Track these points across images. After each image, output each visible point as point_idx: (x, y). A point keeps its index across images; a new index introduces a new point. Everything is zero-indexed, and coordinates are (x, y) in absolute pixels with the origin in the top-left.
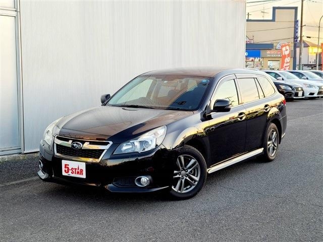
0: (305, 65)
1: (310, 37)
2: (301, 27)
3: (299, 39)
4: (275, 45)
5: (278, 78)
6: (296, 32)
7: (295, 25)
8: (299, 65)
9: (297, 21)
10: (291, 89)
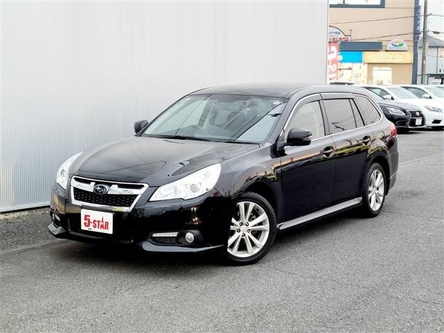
0: (432, 75)
1: (438, 33)
2: (425, 16)
3: (421, 35)
4: (383, 44)
5: (385, 97)
6: (416, 25)
7: (415, 13)
8: (422, 75)
9: (419, 7)
10: (404, 114)
